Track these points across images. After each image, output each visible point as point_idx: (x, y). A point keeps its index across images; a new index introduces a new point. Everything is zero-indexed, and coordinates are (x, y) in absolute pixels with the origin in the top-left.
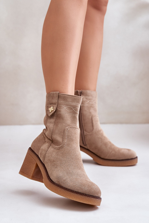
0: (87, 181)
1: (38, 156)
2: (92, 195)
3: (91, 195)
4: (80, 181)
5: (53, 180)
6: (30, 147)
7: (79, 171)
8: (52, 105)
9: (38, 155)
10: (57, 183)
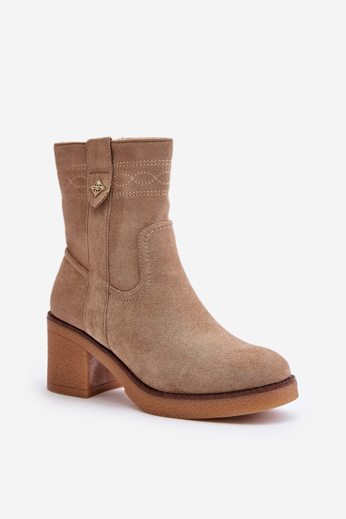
0: (240, 351)
1: (84, 333)
2: (274, 382)
3: (270, 382)
4: (224, 360)
5: (155, 386)
6: (49, 310)
7: (209, 335)
8: (97, 175)
9: (83, 329)
10: (167, 389)
